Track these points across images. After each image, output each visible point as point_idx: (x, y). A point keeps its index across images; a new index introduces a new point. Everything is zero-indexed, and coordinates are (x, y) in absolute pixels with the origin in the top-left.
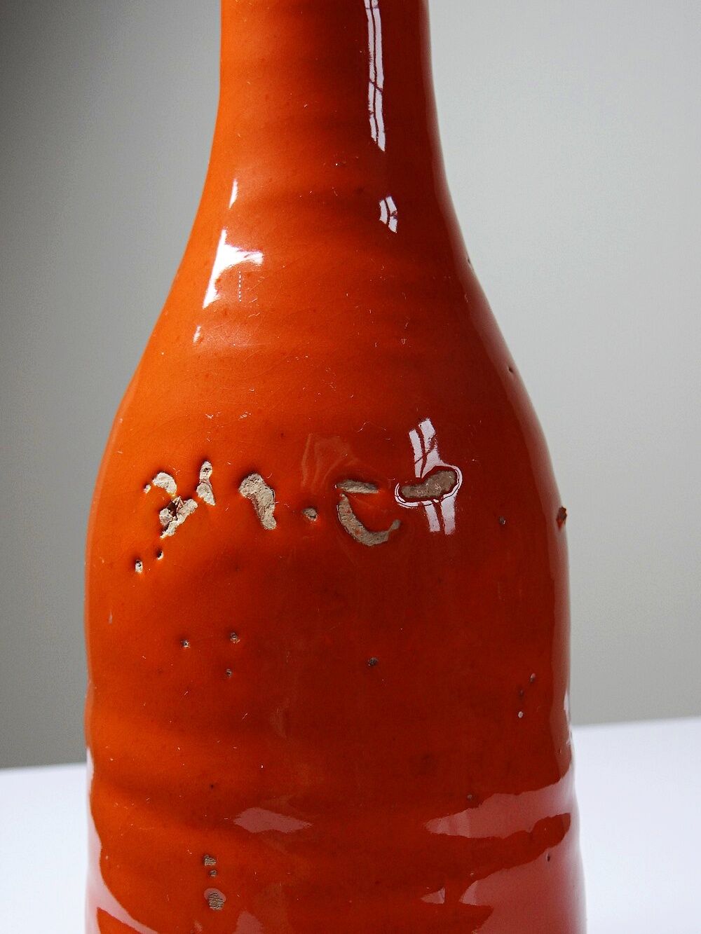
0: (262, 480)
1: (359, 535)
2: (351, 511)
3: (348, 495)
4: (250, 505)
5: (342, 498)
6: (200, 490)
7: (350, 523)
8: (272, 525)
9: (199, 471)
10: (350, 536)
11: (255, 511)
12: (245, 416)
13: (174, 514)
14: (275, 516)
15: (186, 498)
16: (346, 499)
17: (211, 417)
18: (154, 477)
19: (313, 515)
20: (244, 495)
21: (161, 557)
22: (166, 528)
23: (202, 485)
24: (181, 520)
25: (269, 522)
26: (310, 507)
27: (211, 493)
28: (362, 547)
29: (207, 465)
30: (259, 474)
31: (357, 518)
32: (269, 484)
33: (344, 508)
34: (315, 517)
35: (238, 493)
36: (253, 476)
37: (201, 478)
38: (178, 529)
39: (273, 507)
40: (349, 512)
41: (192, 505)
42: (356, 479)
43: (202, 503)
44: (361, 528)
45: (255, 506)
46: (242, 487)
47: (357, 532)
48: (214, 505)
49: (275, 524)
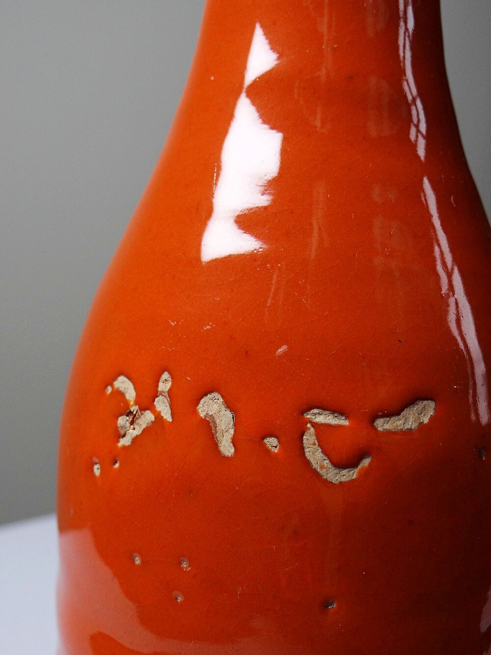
0: (222, 400)
1: (324, 471)
2: (317, 443)
3: (314, 425)
4: (208, 426)
5: (308, 429)
6: (158, 402)
7: (315, 456)
8: (229, 451)
9: (159, 382)
10: (315, 471)
11: (213, 435)
12: (208, 327)
13: (132, 423)
14: (234, 441)
15: (143, 409)
16: (312, 430)
17: (173, 324)
18: (115, 379)
19: (275, 445)
20: (202, 415)
21: (117, 465)
22: (124, 436)
23: (160, 398)
24: (137, 431)
25: (227, 448)
26: (271, 436)
27: (169, 407)
28: (327, 483)
29: (166, 375)
30: (219, 392)
31: (324, 452)
32: (229, 405)
33: (310, 438)
34: (276, 447)
35: (195, 412)
36: (213, 395)
37: (160, 389)
38: (135, 440)
39: (232, 432)
40: (314, 444)
41: (148, 417)
42: (324, 407)
43: (158, 417)
44: (327, 462)
45: (213, 428)
46: (200, 405)
47: (322, 467)
48: (171, 421)
49: (232, 450)
